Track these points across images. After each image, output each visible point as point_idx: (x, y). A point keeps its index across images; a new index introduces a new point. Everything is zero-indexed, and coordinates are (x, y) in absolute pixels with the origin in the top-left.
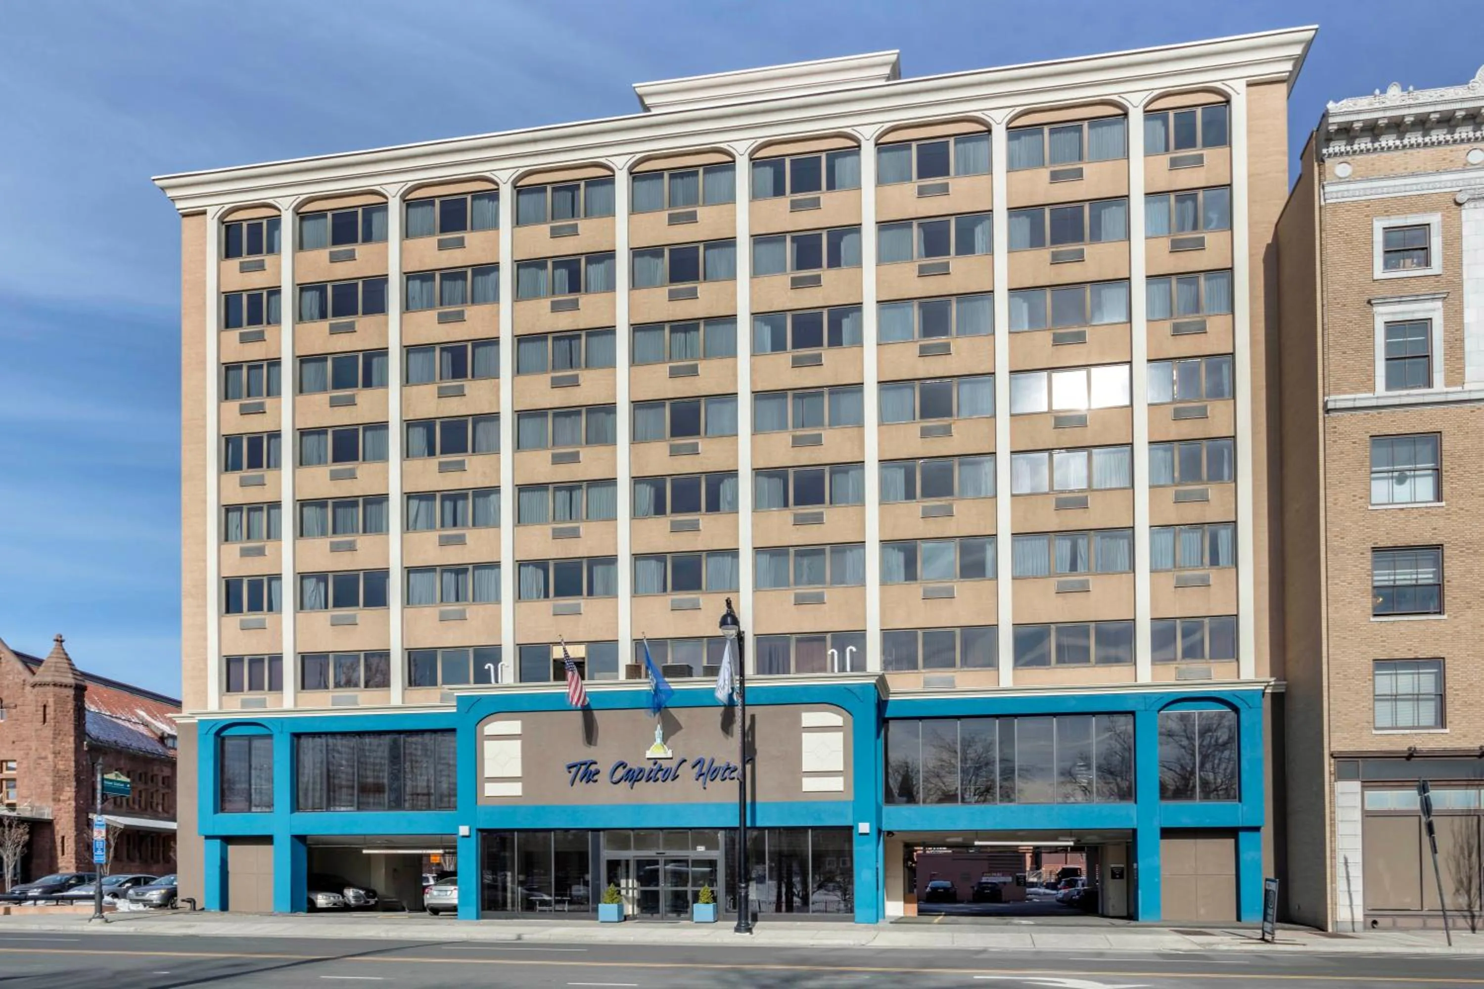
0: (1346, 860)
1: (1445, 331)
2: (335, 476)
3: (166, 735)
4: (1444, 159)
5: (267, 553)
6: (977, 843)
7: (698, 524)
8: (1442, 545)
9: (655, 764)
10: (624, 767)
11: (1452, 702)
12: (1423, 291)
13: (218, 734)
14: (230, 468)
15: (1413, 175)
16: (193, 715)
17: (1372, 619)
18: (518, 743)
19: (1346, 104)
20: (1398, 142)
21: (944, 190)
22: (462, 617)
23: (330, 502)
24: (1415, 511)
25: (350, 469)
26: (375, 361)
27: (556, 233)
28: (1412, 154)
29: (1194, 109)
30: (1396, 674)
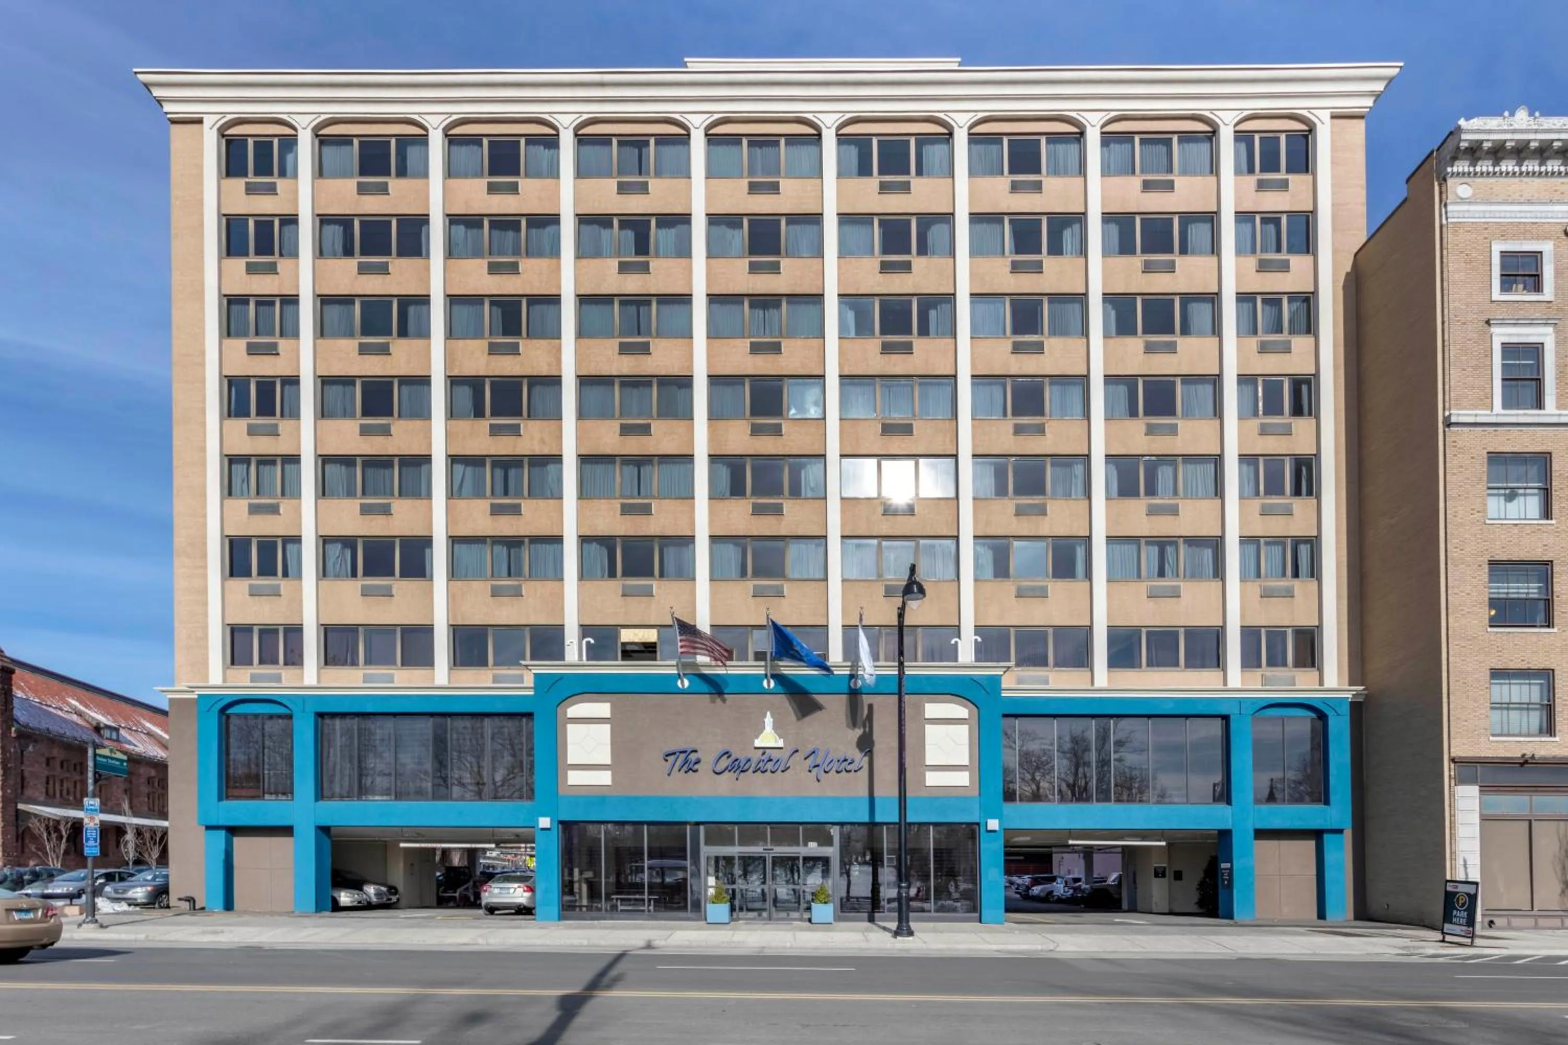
0: (1465, 861)
1: (1557, 356)
2: (365, 431)
3: (102, 725)
4: (1556, 191)
5: (281, 511)
6: (1071, 842)
7: (782, 508)
8: (1552, 562)
9: (764, 754)
10: (728, 757)
11: (1561, 712)
12: (1537, 315)
13: (223, 710)
14: (233, 414)
15: (1529, 202)
16: (192, 689)
17: (1489, 629)
18: (607, 728)
19: (1476, 123)
20: (1517, 169)
21: (1037, 187)
22: (517, 593)
23: (359, 460)
24: (1528, 527)
25: (383, 425)
26: (412, 310)
27: (623, 189)
28: (1526, 183)
29: (1278, 135)
30: (1510, 684)
